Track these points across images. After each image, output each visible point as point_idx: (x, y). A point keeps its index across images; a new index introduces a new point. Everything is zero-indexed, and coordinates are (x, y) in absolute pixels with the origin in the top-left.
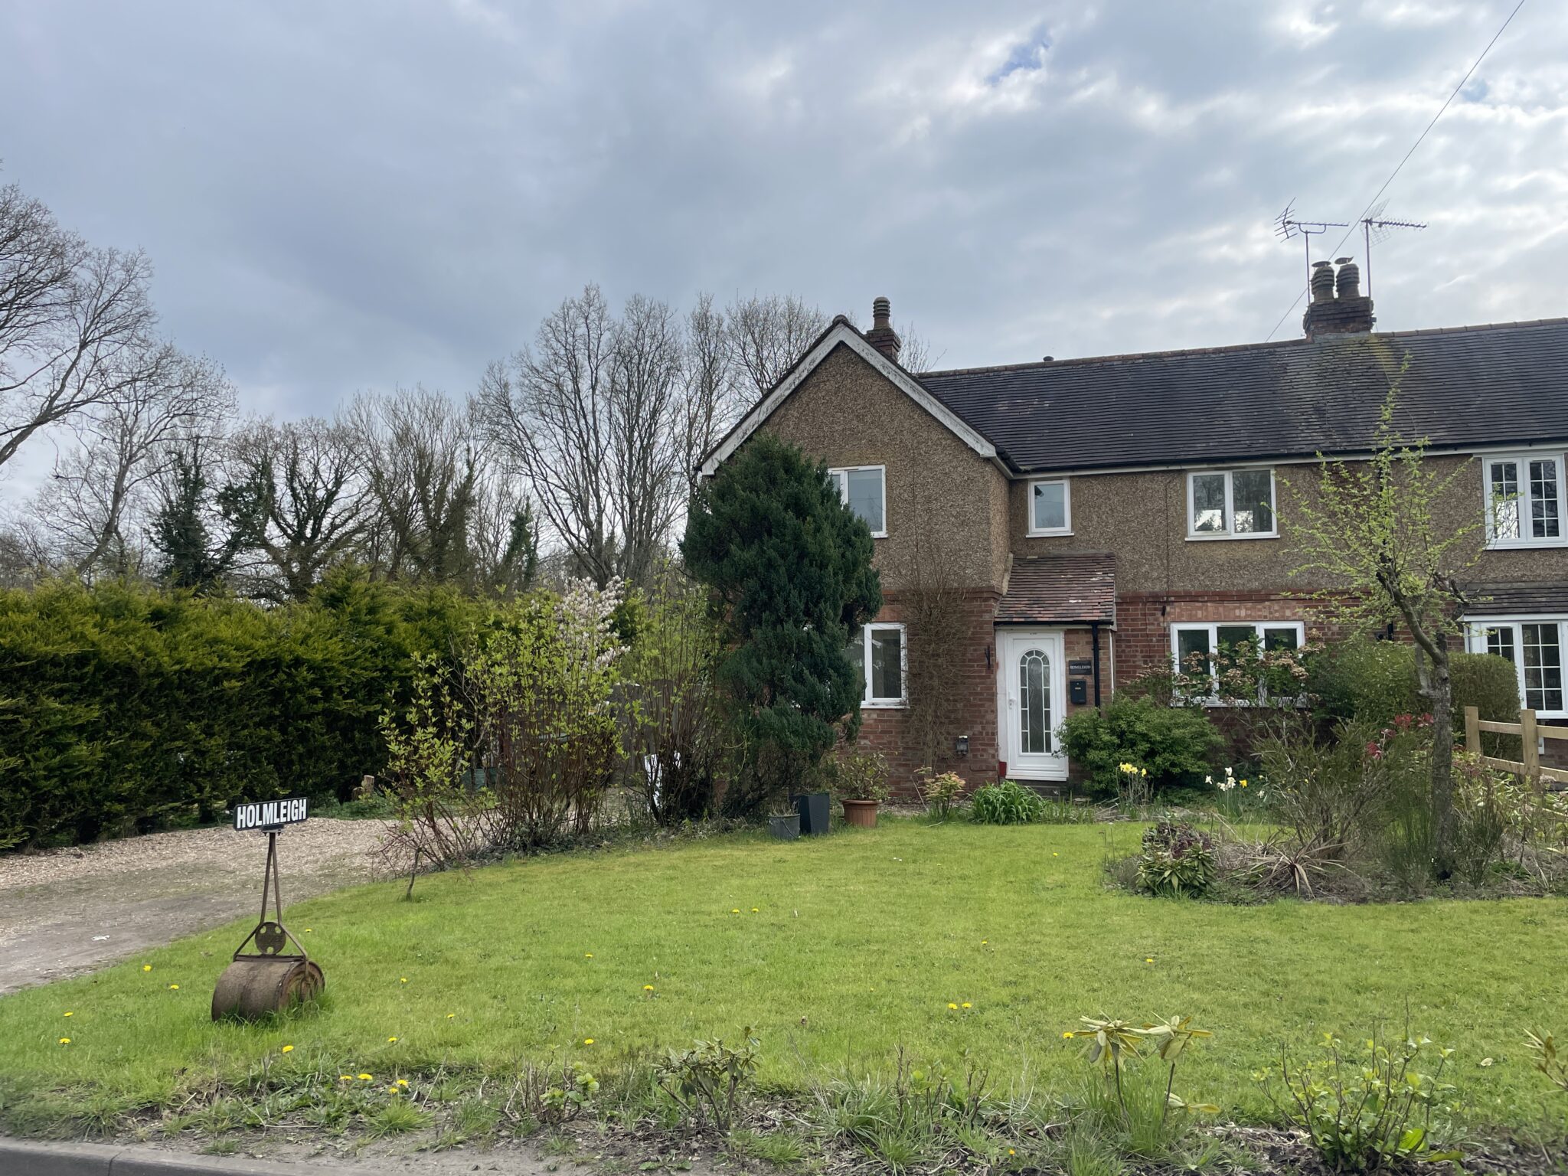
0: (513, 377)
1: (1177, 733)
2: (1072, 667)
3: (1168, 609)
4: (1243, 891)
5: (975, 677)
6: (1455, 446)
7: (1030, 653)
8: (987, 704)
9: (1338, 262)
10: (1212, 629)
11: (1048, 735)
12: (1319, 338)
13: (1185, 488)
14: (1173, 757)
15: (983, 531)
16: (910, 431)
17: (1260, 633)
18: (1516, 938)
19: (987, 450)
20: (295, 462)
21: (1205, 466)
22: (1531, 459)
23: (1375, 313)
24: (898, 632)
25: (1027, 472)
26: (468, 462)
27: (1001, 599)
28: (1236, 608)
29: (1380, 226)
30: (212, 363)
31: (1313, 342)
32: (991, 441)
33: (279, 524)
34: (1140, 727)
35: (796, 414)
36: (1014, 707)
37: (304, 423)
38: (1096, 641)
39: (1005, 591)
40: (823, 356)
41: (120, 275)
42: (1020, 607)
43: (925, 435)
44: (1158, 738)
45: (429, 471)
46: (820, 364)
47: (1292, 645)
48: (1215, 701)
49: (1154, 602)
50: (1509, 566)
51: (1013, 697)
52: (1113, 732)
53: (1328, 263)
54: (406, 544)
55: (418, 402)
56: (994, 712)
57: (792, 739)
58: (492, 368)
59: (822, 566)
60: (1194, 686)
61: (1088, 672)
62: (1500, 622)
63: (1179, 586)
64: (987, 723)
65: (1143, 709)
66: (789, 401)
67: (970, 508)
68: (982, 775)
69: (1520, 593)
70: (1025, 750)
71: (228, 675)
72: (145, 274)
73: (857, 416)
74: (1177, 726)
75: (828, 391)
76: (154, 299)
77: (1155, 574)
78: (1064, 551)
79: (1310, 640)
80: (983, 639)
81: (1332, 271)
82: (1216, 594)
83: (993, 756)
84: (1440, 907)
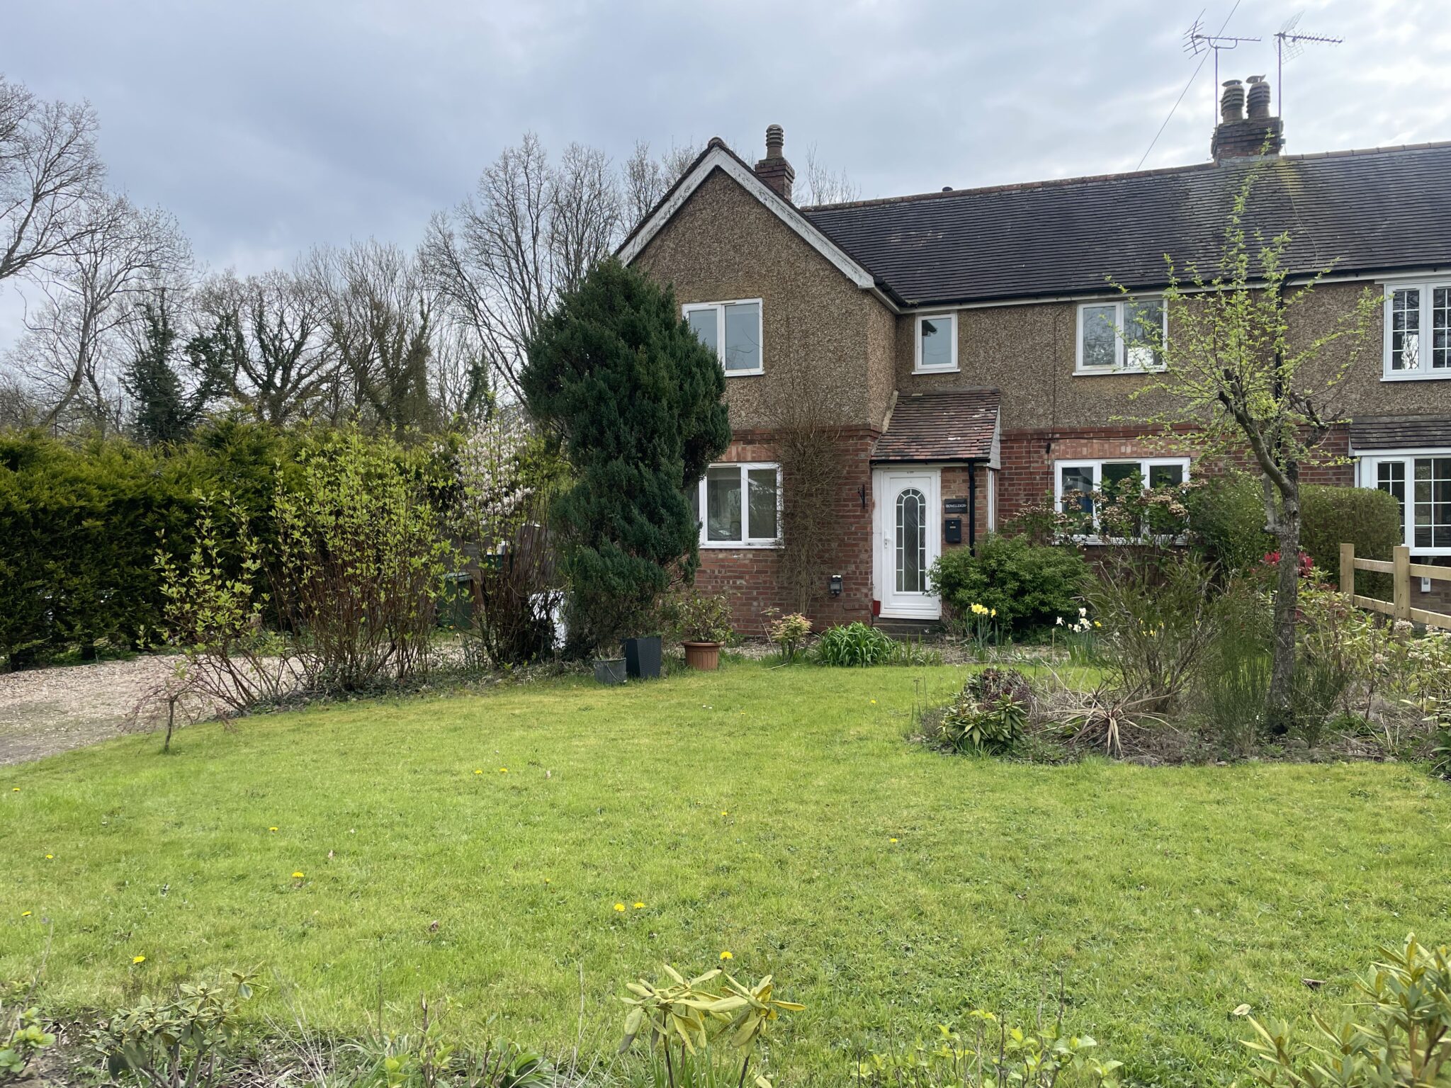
0: (457, 227)
1: (1047, 571)
2: (948, 506)
3: (1053, 446)
4: (1048, 749)
5: (849, 517)
6: (1356, 272)
7: (906, 492)
8: (861, 543)
9: (1249, 81)
10: (1097, 466)
11: (923, 574)
12: (1226, 162)
13: (1074, 321)
14: (1042, 597)
15: (860, 366)
16: (788, 261)
17: (1145, 471)
18: (1337, 815)
19: (865, 280)
20: (261, 315)
21: (1096, 297)
22: (1435, 286)
23: (1285, 134)
24: (773, 472)
25: (913, 306)
26: (422, 313)
27: (880, 437)
28: (1122, 444)
29: (1294, 40)
30: (166, 215)
31: (1219, 166)
32: (869, 271)
33: (250, 375)
34: (1010, 566)
35: (672, 245)
36: (889, 546)
37: (267, 275)
38: (972, 480)
39: (885, 429)
40: (698, 182)
41: (68, 128)
42: (898, 445)
43: (803, 265)
44: (1028, 577)
45: (386, 321)
46: (695, 191)
47: (1176, 480)
48: (1094, 539)
49: (1039, 439)
50: (1405, 398)
51: (888, 537)
52: (983, 570)
53: (1239, 82)
54: (365, 390)
55: (372, 253)
56: (869, 551)
57: (616, 581)
58: (435, 219)
59: (656, 399)
60: (1071, 524)
61: (963, 511)
62: (1391, 456)
63: (1065, 423)
64: (861, 562)
65: (1016, 548)
66: (665, 231)
67: (848, 343)
68: (855, 614)
69: (1415, 427)
70: (899, 589)
71: (91, 514)
72: (92, 126)
73: (734, 247)
74: (1049, 564)
75: (704, 221)
76: (101, 153)
77: (1041, 411)
78: (950, 388)
79: (1194, 476)
80: (858, 478)
81: (1242, 90)
82: (1101, 430)
83: (866, 595)
84: (1260, 771)
